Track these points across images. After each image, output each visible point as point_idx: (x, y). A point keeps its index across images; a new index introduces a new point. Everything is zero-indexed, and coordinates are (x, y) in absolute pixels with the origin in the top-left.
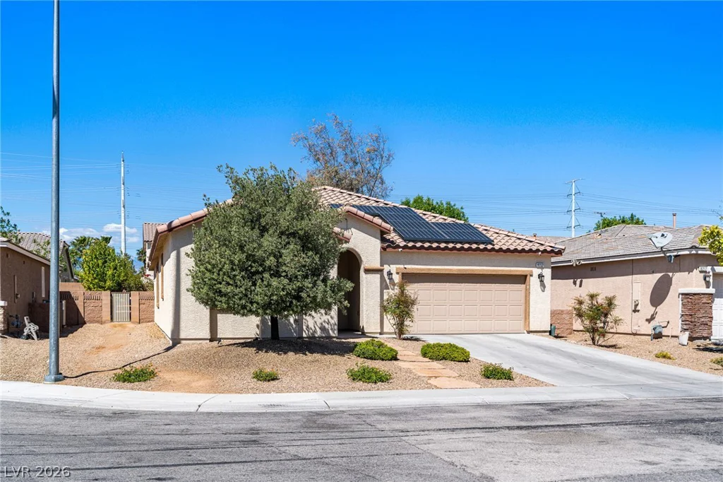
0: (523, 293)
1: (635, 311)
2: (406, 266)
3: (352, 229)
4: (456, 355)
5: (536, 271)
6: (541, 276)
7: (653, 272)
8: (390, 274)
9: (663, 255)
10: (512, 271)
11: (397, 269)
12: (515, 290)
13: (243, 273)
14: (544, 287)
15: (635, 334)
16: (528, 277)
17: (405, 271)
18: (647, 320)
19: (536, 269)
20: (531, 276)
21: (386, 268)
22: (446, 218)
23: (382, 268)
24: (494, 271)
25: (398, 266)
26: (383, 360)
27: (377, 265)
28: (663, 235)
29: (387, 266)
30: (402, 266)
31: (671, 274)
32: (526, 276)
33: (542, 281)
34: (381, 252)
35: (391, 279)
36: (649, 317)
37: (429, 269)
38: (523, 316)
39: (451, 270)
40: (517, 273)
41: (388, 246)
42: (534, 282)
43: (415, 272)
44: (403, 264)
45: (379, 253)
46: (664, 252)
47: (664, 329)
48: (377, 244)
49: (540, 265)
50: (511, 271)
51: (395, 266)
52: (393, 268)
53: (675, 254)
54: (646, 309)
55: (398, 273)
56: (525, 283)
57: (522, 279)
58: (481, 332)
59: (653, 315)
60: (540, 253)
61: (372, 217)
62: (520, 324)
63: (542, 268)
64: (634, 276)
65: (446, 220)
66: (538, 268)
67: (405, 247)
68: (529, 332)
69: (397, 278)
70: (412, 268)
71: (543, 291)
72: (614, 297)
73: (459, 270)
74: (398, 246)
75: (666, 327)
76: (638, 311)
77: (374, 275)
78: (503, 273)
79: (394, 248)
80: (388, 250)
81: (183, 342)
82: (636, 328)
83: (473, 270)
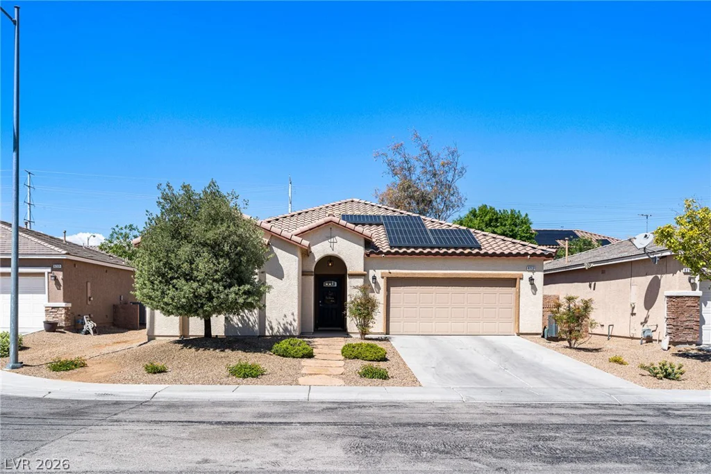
0: (513, 297)
1: (633, 314)
2: (391, 271)
3: (337, 237)
4: (368, 354)
5: (527, 275)
6: (531, 279)
7: (646, 275)
8: (374, 278)
9: (647, 257)
10: (501, 274)
11: (382, 273)
12: (505, 293)
13: (160, 278)
14: (536, 290)
15: (632, 338)
16: (518, 280)
17: (390, 276)
18: (642, 323)
19: (527, 272)
20: (521, 279)
21: (372, 273)
22: (450, 224)
23: (366, 273)
24: (481, 274)
25: (383, 271)
26: (294, 357)
27: (360, 270)
28: (646, 236)
29: (373, 271)
30: (387, 271)
31: (659, 276)
32: (516, 279)
33: (532, 284)
34: (365, 257)
35: (376, 283)
36: (643, 321)
37: (413, 274)
38: (513, 318)
39: (436, 274)
40: (506, 277)
41: (371, 253)
42: (524, 285)
43: (399, 276)
44: (389, 269)
45: (362, 258)
46: (647, 254)
47: (654, 333)
48: (360, 250)
49: (532, 268)
50: (499, 274)
51: (380, 271)
52: (378, 273)
53: (660, 255)
54: (641, 312)
55: (383, 277)
56: (515, 287)
57: (512, 282)
58: (468, 334)
59: (646, 319)
60: (529, 257)
61: (354, 226)
62: (511, 327)
63: (533, 272)
64: (632, 278)
65: (450, 226)
66: (529, 271)
67: (388, 253)
68: (519, 334)
69: (382, 283)
70: (397, 272)
71: (535, 294)
72: (590, 300)
73: (445, 274)
74: (381, 253)
75: (655, 331)
76: (635, 314)
77: (357, 279)
78: (491, 277)
79: (378, 254)
80: (371, 256)
81: (157, 338)
82: (632, 331)
83: (459, 274)
